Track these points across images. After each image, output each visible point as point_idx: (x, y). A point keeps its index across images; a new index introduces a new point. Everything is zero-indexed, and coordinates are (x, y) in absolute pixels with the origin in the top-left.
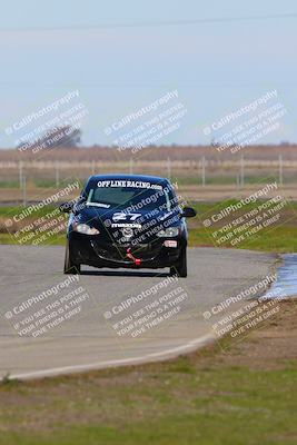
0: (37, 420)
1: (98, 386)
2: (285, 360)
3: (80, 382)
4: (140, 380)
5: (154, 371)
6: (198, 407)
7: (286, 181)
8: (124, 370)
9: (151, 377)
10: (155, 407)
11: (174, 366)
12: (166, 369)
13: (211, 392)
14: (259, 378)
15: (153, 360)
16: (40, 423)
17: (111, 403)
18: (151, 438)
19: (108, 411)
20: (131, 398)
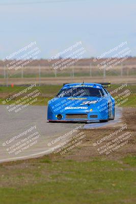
1: (7, 169)
2: (93, 157)
4: (27, 166)
5: (33, 162)
6: (53, 179)
8: (19, 162)
9: (31, 165)
10: (33, 179)
11: (42, 160)
12: (39, 161)
13: (59, 172)
14: (81, 165)
15: (33, 157)
17: (13, 177)
18: (32, 193)
19: (12, 181)
20: (22, 174)
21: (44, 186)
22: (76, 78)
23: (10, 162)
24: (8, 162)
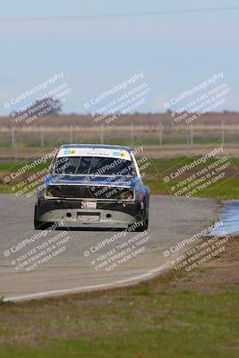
0: (26, 334)
1: (75, 306)
2: (226, 286)
3: (61, 304)
4: (109, 302)
5: (120, 294)
6: (156, 323)
7: (227, 141)
8: (96, 294)
9: (118, 299)
10: (121, 324)
11: (136, 291)
12: (131, 293)
13: (166, 311)
14: (206, 300)
15: (119, 286)
16: (29, 336)
17: (86, 320)
18: (118, 349)
19: (83, 327)
20: (102, 316)
21: (140, 336)
22: (197, 145)
23: (81, 294)
24: (77, 294)
